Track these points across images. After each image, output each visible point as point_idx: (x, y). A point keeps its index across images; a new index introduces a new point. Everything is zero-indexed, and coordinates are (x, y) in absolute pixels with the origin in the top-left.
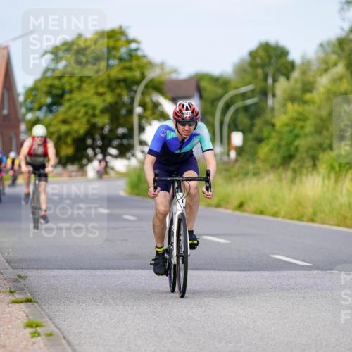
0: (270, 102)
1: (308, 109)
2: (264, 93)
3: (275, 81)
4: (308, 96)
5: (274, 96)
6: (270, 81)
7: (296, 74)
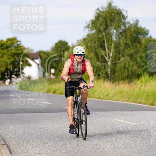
0: (63, 59)
2: (61, 56)
5: (64, 57)
6: (62, 53)
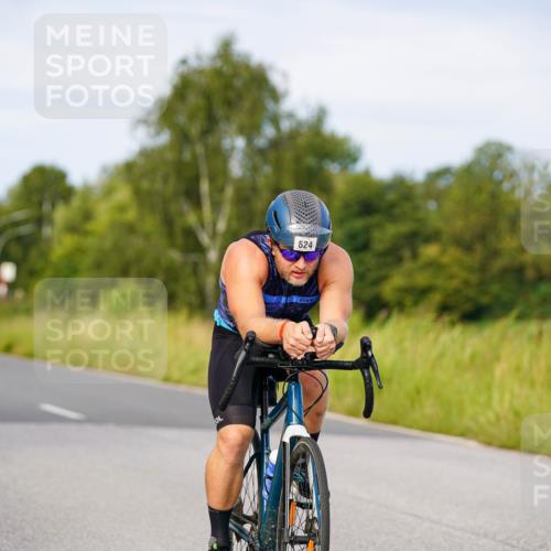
0: (47, 231)
1: (90, 242)
3: (53, 206)
4: (90, 226)
6: (46, 207)
7: (76, 202)
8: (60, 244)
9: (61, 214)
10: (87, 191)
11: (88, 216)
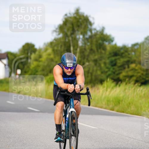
0: (29, 61)
1: (41, 63)
3: (31, 54)
4: (41, 59)
6: (29, 54)
7: (37, 53)
8: (33, 64)
9: (33, 56)
10: (40, 50)
11: (40, 56)
